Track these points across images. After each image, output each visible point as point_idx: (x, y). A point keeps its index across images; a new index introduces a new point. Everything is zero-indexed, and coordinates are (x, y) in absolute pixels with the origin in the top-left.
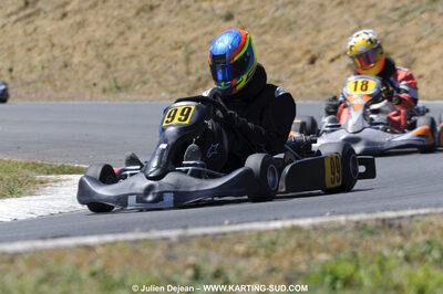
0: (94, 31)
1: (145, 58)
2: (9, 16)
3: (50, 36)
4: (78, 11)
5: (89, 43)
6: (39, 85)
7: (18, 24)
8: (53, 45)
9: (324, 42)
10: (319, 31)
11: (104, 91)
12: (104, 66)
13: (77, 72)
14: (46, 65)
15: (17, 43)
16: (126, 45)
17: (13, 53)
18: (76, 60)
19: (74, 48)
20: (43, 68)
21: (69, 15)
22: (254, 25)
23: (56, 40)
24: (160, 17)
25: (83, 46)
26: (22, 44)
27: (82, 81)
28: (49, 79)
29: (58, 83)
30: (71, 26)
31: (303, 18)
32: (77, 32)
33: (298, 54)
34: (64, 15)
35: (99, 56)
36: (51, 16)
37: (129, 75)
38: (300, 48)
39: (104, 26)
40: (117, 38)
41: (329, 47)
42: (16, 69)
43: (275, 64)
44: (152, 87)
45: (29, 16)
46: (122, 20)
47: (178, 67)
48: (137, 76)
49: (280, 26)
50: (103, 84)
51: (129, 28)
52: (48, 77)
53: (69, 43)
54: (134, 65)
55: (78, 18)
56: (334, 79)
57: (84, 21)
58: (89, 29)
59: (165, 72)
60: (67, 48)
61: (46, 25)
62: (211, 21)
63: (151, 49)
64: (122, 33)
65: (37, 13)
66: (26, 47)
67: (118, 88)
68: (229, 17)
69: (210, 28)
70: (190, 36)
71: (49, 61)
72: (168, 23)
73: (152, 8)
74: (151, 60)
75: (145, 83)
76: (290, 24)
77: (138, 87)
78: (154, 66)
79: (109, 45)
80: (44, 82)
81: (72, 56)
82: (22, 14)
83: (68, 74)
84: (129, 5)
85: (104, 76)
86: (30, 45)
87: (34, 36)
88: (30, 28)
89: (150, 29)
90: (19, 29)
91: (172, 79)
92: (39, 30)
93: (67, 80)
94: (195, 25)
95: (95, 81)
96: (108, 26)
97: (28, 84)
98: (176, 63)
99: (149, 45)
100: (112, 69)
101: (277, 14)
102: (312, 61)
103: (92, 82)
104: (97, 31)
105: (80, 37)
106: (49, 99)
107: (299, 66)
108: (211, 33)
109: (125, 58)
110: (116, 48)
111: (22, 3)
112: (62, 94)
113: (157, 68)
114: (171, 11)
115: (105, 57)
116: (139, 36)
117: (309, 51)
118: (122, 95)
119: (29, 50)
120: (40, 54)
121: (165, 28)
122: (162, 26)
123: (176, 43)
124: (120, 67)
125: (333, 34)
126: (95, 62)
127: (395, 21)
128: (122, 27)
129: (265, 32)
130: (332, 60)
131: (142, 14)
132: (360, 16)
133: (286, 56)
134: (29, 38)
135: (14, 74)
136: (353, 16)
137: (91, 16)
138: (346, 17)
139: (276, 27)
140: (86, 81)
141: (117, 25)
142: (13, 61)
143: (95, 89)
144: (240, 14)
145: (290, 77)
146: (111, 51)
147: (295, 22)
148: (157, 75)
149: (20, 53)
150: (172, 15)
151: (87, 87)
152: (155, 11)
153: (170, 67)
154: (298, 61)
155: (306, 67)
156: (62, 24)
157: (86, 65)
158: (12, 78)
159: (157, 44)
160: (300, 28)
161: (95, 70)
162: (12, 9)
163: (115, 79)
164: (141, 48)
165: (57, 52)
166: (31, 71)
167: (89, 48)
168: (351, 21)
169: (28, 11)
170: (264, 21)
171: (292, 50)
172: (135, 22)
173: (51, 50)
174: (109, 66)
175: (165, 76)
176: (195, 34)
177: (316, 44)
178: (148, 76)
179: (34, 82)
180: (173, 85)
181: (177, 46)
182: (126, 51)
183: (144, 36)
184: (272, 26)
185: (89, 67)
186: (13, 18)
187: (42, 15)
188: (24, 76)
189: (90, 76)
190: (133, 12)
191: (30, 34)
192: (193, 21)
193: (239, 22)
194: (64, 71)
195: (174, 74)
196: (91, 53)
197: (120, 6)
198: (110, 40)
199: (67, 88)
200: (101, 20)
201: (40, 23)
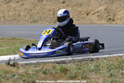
0: (26, 6)
1: (41, 14)
2: (2, 2)
3: (14, 8)
5: (25, 9)
7: (5, 4)
8: (15, 10)
9: (90, 9)
10: (89, 6)
11: (31, 22)
12: (30, 16)
13: (22, 18)
14: (14, 15)
15: (5, 9)
16: (35, 10)
17: (4, 12)
19: (21, 11)
20: (13, 16)
21: (19, 2)
22: (71, 4)
23: (16, 9)
24: (44, 3)
26: (7, 10)
27: (24, 20)
28: (15, 19)
30: (20, 5)
31: (84, 3)
32: (22, 7)
33: (83, 12)
34: (18, 2)
35: (28, 13)
36: (14, 2)
37: (37, 18)
38: (84, 11)
39: (29, 5)
40: (33, 8)
41: (92, 10)
42: (6, 16)
43: (77, 15)
44: (44, 21)
45: (8, 2)
46: (34, 3)
47: (50, 16)
48: (39, 18)
49: (78, 5)
50: (30, 20)
51: (36, 5)
52: (15, 18)
53: (20, 9)
54: (38, 15)
55: (22, 3)
56: (94, 19)
57: (24, 3)
58: (25, 6)
59: (47, 17)
60: (19, 11)
61: (13, 5)
62: (59, 3)
63: (43, 11)
64: (34, 7)
66: (8, 10)
67: (34, 22)
68: (64, 3)
69: (59, 5)
70: (53, 7)
71: (14, 14)
72: (47, 4)
74: (43, 14)
75: (42, 20)
76: (81, 4)
77: (40, 22)
78: (44, 16)
79: (31, 10)
80: (13, 20)
81: (21, 13)
82: (6, 2)
83: (20, 18)
85: (30, 18)
87: (10, 7)
88: (8, 5)
89: (42, 6)
90: (5, 6)
91: (49, 19)
92: (11, 6)
93: (20, 19)
94: (55, 5)
95: (28, 20)
96: (30, 5)
97: (9, 20)
98: (50, 15)
99: (42, 10)
100: (32, 17)
101: (77, 2)
102: (88, 14)
103: (27, 20)
105: (22, 8)
107: (84, 16)
108: (59, 7)
109: (36, 14)
110: (33, 11)
113: (45, 16)
114: (47, 1)
115: (30, 13)
116: (39, 8)
117: (86, 12)
118: (36, 23)
119: (9, 11)
120: (12, 12)
121: (46, 5)
122: (45, 5)
123: (49, 9)
124: (34, 16)
125: (93, 7)
126: (27, 15)
127: (110, 4)
128: (34, 5)
129: (74, 7)
130: (93, 14)
131: (39, 2)
132: (100, 2)
133: (80, 13)
134: (9, 8)
135: (5, 18)
136: (98, 2)
137: (25, 2)
138: (96, 2)
139: (77, 5)
140: (25, 20)
141: (33, 5)
142: (4, 14)
143: (28, 22)
144: (67, 2)
145: (82, 19)
146: (31, 12)
147: (82, 4)
148: (45, 18)
149: (6, 12)
150: (48, 2)
152: (43, 1)
153: (48, 16)
154: (83, 14)
155: (86, 16)
156: (17, 4)
157: (25, 16)
158: (4, 19)
159: (44, 10)
160: (84, 5)
161: (27, 17)
163: (34, 19)
165: (16, 12)
166: (10, 17)
167: (25, 11)
168: (98, 4)
170: (73, 4)
171: (82, 11)
173: (15, 11)
174: (31, 16)
175: (47, 18)
176: (55, 7)
177: (88, 10)
178: (42, 18)
179: (11, 20)
180: (50, 21)
181: (50, 10)
182: (36, 12)
183: (40, 8)
184: (76, 5)
185: (26, 16)
186: (4, 3)
187: (11, 2)
188: (8, 18)
189: (26, 18)
192: (54, 4)
193: (67, 4)
194: (19, 17)
195: (50, 18)
196: (26, 12)
198: (31, 9)
199: (20, 22)
200: (28, 3)
201: (11, 4)
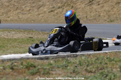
1: (118, 14)
2: (86, 4)
3: (96, 9)
4: (102, 3)
5: (104, 11)
6: (93, 20)
7: (88, 6)
8: (96, 11)
11: (108, 22)
12: (108, 16)
13: (102, 18)
15: (88, 11)
16: (113, 11)
17: (87, 13)
18: (102, 15)
19: (101, 12)
20: (94, 16)
23: (97, 10)
25: (103, 12)
26: (89, 11)
28: (95, 19)
29: (97, 20)
30: (101, 7)
34: (99, 4)
35: (107, 14)
36: (96, 4)
37: (114, 18)
39: (108, 7)
40: (111, 10)
42: (88, 17)
44: (119, 21)
45: (91, 4)
46: (112, 6)
48: (116, 18)
50: (108, 20)
51: (114, 7)
53: (100, 11)
54: (115, 16)
55: (102, 5)
57: (104, 6)
58: (105, 8)
61: (95, 6)
63: (119, 12)
64: (112, 9)
65: (92, 4)
67: (111, 21)
71: (95, 15)
73: (119, 3)
74: (119, 15)
75: (117, 20)
78: (119, 16)
79: (109, 11)
80: (94, 20)
81: (101, 14)
82: (89, 4)
84: (114, 2)
85: (108, 18)
86: (91, 11)
87: (92, 9)
88: (91, 7)
89: (119, 8)
90: (88, 7)
92: (93, 8)
93: (100, 19)
95: (106, 19)
96: (109, 7)
97: (91, 20)
99: (118, 11)
100: (110, 17)
104: (106, 8)
105: (102, 10)
106: (95, 23)
110: (111, 12)
111: (89, 2)
112: (98, 22)
115: (108, 14)
118: (112, 23)
120: (93, 13)
124: (112, 16)
128: (112, 7)
131: (117, 4)
135: (87, 18)
137: (105, 5)
140: (104, 20)
141: (111, 7)
142: (87, 15)
143: (106, 21)
146: (110, 13)
148: (120, 18)
149: (89, 13)
151: (104, 21)
152: (120, 4)
156: (98, 6)
158: (87, 19)
162: (87, 3)
163: (111, 19)
164: (117, 12)
165: (97, 13)
166: (91, 17)
167: (105, 12)
169: (90, 3)
172: (115, 6)
174: (109, 16)
178: (118, 19)
179: (92, 20)
182: (113, 13)
183: (117, 9)
185: (105, 16)
186: (87, 5)
187: (94, 4)
188: (90, 18)
190: (115, 4)
191: (91, 9)
194: (99, 17)
196: (105, 13)
197: (112, 2)
198: (109, 10)
200: (107, 5)
201: (93, 6)
